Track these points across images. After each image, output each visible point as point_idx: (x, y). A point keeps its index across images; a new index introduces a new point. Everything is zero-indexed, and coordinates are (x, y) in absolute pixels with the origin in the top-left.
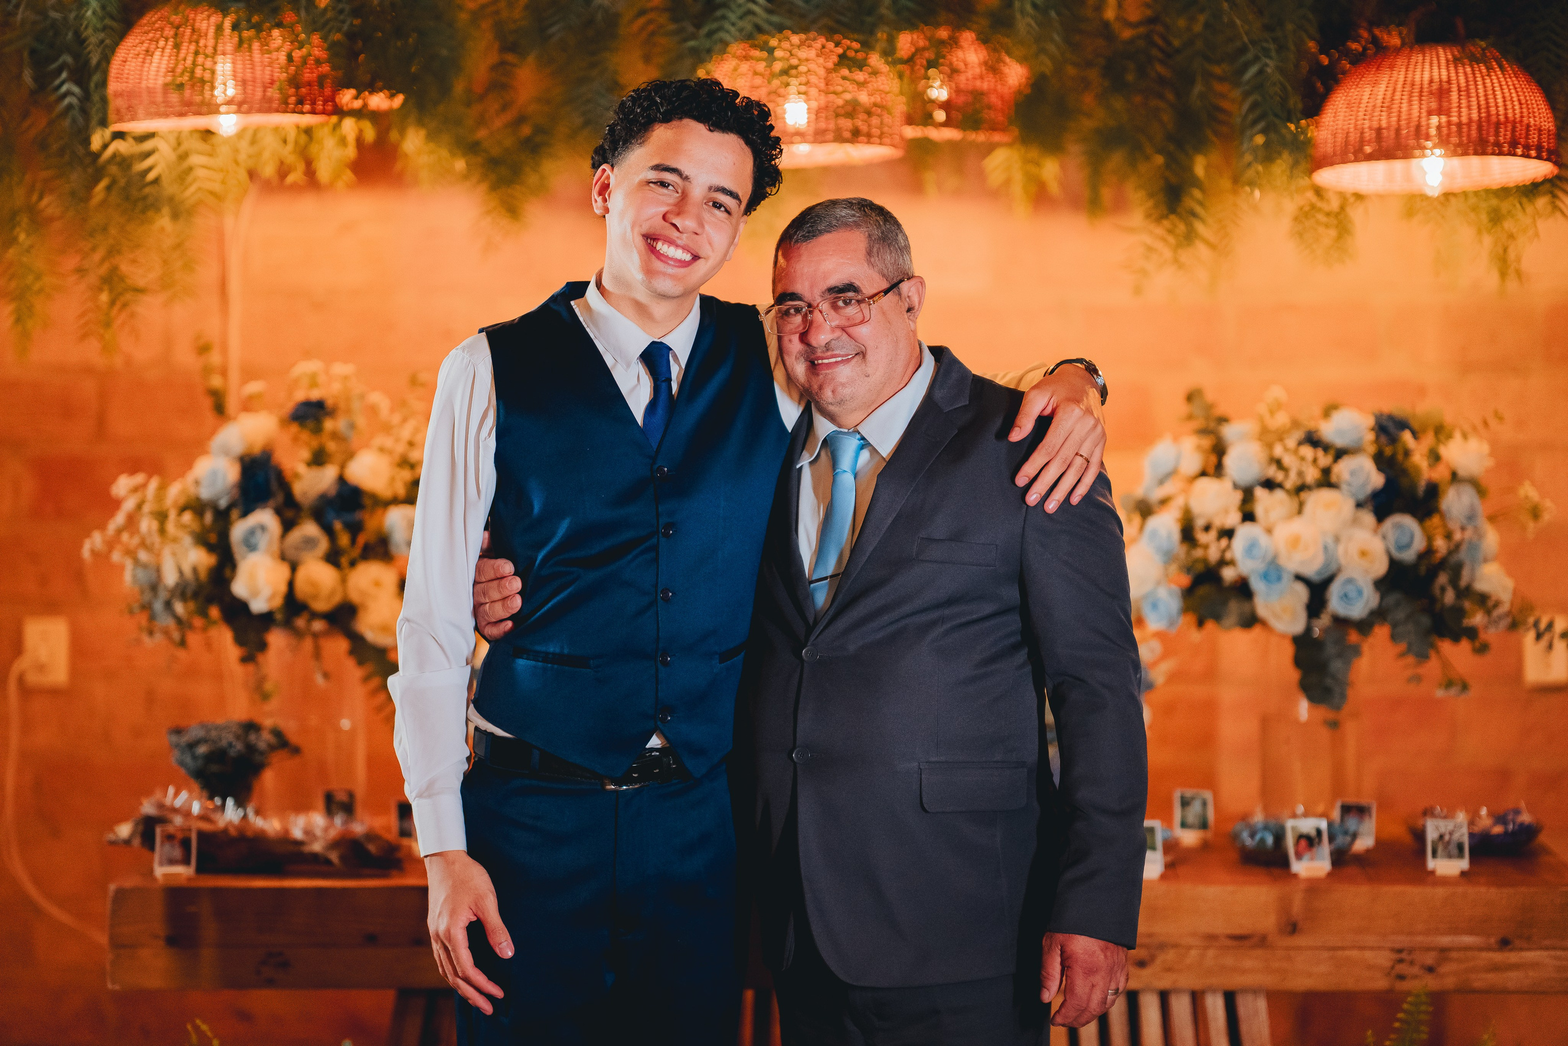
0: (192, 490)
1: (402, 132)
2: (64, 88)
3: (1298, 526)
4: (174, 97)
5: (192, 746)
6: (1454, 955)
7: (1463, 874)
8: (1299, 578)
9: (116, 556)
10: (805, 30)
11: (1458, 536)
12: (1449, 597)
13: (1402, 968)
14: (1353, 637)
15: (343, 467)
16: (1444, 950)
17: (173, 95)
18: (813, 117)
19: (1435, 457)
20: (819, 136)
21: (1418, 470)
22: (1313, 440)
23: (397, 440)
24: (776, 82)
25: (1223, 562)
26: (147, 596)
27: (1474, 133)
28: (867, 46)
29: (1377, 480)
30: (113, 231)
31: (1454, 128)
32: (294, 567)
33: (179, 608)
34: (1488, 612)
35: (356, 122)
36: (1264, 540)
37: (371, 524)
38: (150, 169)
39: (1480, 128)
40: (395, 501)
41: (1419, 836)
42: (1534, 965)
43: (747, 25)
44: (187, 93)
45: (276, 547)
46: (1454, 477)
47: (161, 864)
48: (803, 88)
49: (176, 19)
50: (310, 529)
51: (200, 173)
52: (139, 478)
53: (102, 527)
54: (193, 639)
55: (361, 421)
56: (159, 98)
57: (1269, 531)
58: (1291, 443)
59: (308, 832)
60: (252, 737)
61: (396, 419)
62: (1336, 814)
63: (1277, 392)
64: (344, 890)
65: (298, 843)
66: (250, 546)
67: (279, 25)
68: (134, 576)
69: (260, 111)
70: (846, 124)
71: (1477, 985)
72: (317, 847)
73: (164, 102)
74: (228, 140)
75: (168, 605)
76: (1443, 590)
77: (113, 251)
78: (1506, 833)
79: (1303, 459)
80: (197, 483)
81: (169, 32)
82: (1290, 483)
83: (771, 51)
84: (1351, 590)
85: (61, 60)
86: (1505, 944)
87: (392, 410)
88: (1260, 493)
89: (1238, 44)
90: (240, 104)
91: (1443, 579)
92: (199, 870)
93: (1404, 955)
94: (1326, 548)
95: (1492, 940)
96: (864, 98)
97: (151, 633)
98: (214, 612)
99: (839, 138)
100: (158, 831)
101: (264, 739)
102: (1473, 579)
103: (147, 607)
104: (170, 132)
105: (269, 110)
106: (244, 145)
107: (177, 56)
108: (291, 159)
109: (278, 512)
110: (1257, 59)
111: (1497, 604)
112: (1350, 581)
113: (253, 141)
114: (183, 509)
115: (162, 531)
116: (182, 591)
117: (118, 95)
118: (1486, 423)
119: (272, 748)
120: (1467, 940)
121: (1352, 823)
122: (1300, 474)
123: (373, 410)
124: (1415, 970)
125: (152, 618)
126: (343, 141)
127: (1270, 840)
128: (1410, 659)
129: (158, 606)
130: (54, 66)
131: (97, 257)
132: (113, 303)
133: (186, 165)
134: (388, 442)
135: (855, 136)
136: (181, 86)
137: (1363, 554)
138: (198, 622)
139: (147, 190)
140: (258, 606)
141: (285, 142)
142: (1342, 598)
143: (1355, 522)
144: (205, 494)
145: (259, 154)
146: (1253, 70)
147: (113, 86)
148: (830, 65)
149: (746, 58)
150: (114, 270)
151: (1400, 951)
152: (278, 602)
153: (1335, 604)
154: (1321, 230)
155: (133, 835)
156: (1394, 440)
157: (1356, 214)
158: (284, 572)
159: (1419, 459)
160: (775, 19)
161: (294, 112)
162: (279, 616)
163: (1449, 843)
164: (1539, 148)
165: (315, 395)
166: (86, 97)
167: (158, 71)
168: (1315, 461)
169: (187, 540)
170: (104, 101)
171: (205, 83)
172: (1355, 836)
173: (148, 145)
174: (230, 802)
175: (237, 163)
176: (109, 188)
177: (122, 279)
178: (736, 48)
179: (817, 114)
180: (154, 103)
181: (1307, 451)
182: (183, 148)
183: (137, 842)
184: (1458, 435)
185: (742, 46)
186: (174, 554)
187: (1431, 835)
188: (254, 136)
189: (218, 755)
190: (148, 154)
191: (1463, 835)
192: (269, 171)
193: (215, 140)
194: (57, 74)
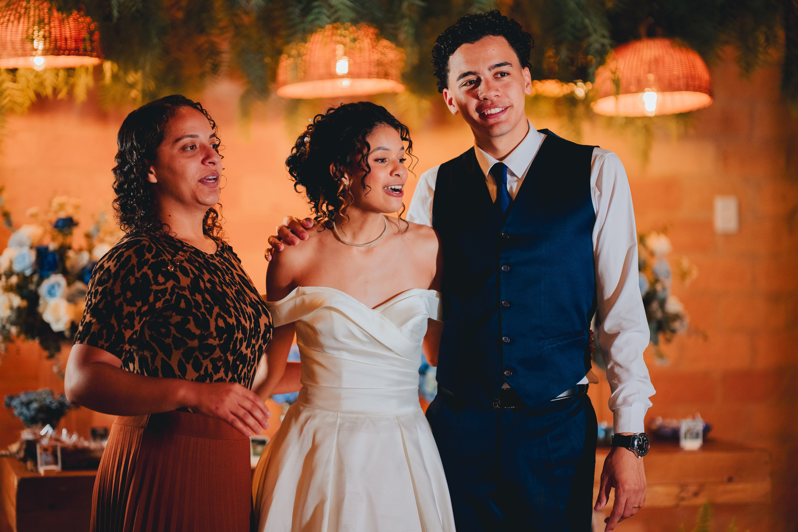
5: (27, 404)
6: (706, 487)
7: (701, 447)
13: (682, 495)
15: (90, 252)
16: (702, 485)
45: (65, 293)
47: (42, 465)
50: (79, 285)
66: (52, 294)
71: (719, 502)
76: (657, 310)
80: (10, 262)
86: (730, 480)
91: (655, 305)
92: (63, 467)
93: (684, 488)
95: (724, 478)
100: (37, 447)
109: (63, 276)
120: (710, 480)
124: (689, 495)
140: (57, 327)
141: (58, 75)
144: (17, 267)
145: (42, 83)
151: (682, 485)
152: (67, 326)
155: (19, 451)
163: (692, 431)
164: (706, 88)
169: (12, 293)
175: (29, 87)
183: (22, 454)
184: (654, 234)
187: (684, 429)
191: (700, 428)
192: (47, 92)
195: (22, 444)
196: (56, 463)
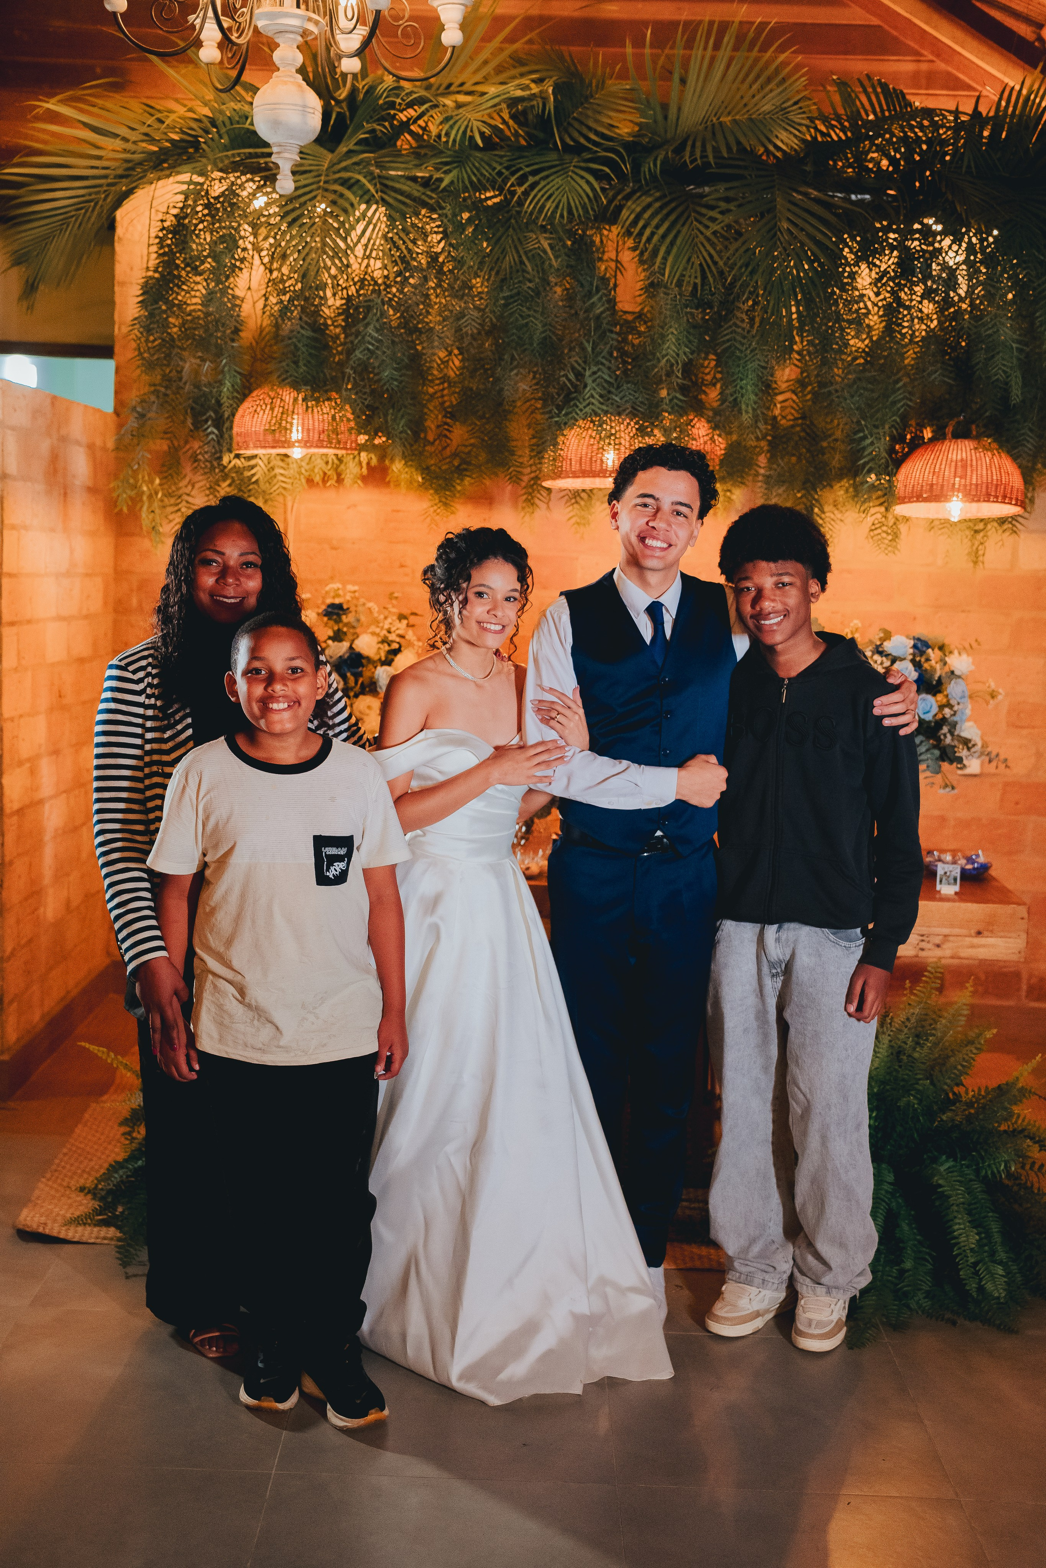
1: (392, 460)
2: (209, 430)
4: (270, 438)
6: (951, 938)
7: (956, 893)
10: (619, 414)
11: (956, 708)
12: (948, 740)
13: (923, 945)
15: (352, 642)
16: (945, 936)
17: (269, 436)
19: (943, 663)
21: (934, 670)
22: (880, 651)
23: (382, 628)
24: (603, 442)
27: (984, 490)
29: (915, 675)
31: (974, 486)
34: (969, 749)
35: (368, 453)
37: (367, 674)
38: (253, 475)
39: (987, 487)
40: (381, 662)
41: (932, 872)
42: (993, 946)
43: (587, 409)
44: (277, 435)
46: (953, 674)
49: (272, 394)
51: (279, 479)
55: (363, 617)
56: (261, 438)
67: (329, 399)
69: (317, 447)
71: (962, 955)
73: (264, 439)
74: (296, 461)
76: (945, 735)
78: (974, 868)
81: (268, 401)
83: (601, 425)
85: (208, 414)
86: (979, 933)
87: (379, 612)
89: (861, 434)
90: (306, 442)
91: (945, 729)
93: (925, 938)
95: (973, 932)
102: (962, 730)
104: (266, 456)
105: (322, 447)
106: (305, 464)
107: (272, 414)
108: (330, 471)
110: (872, 443)
111: (974, 743)
113: (310, 463)
117: (239, 434)
118: (972, 647)
120: (957, 931)
123: (370, 612)
124: (930, 946)
126: (360, 465)
130: (204, 418)
133: (273, 473)
134: (377, 630)
136: (273, 432)
139: (251, 487)
141: (327, 463)
145: (313, 470)
146: (870, 450)
147: (236, 430)
149: (586, 429)
151: (922, 935)
154: (884, 535)
156: (922, 653)
157: (903, 528)
159: (935, 663)
160: (605, 408)
161: (335, 448)
163: (950, 876)
164: (1017, 500)
165: (337, 601)
166: (221, 435)
167: (261, 422)
168: (882, 663)
170: (231, 438)
173: (253, 462)
175: (300, 473)
176: (230, 485)
180: (258, 439)
182: (271, 465)
184: (956, 652)
187: (940, 872)
188: (310, 458)
190: (253, 467)
191: (956, 872)
192: (317, 479)
193: (289, 460)
194: (206, 421)
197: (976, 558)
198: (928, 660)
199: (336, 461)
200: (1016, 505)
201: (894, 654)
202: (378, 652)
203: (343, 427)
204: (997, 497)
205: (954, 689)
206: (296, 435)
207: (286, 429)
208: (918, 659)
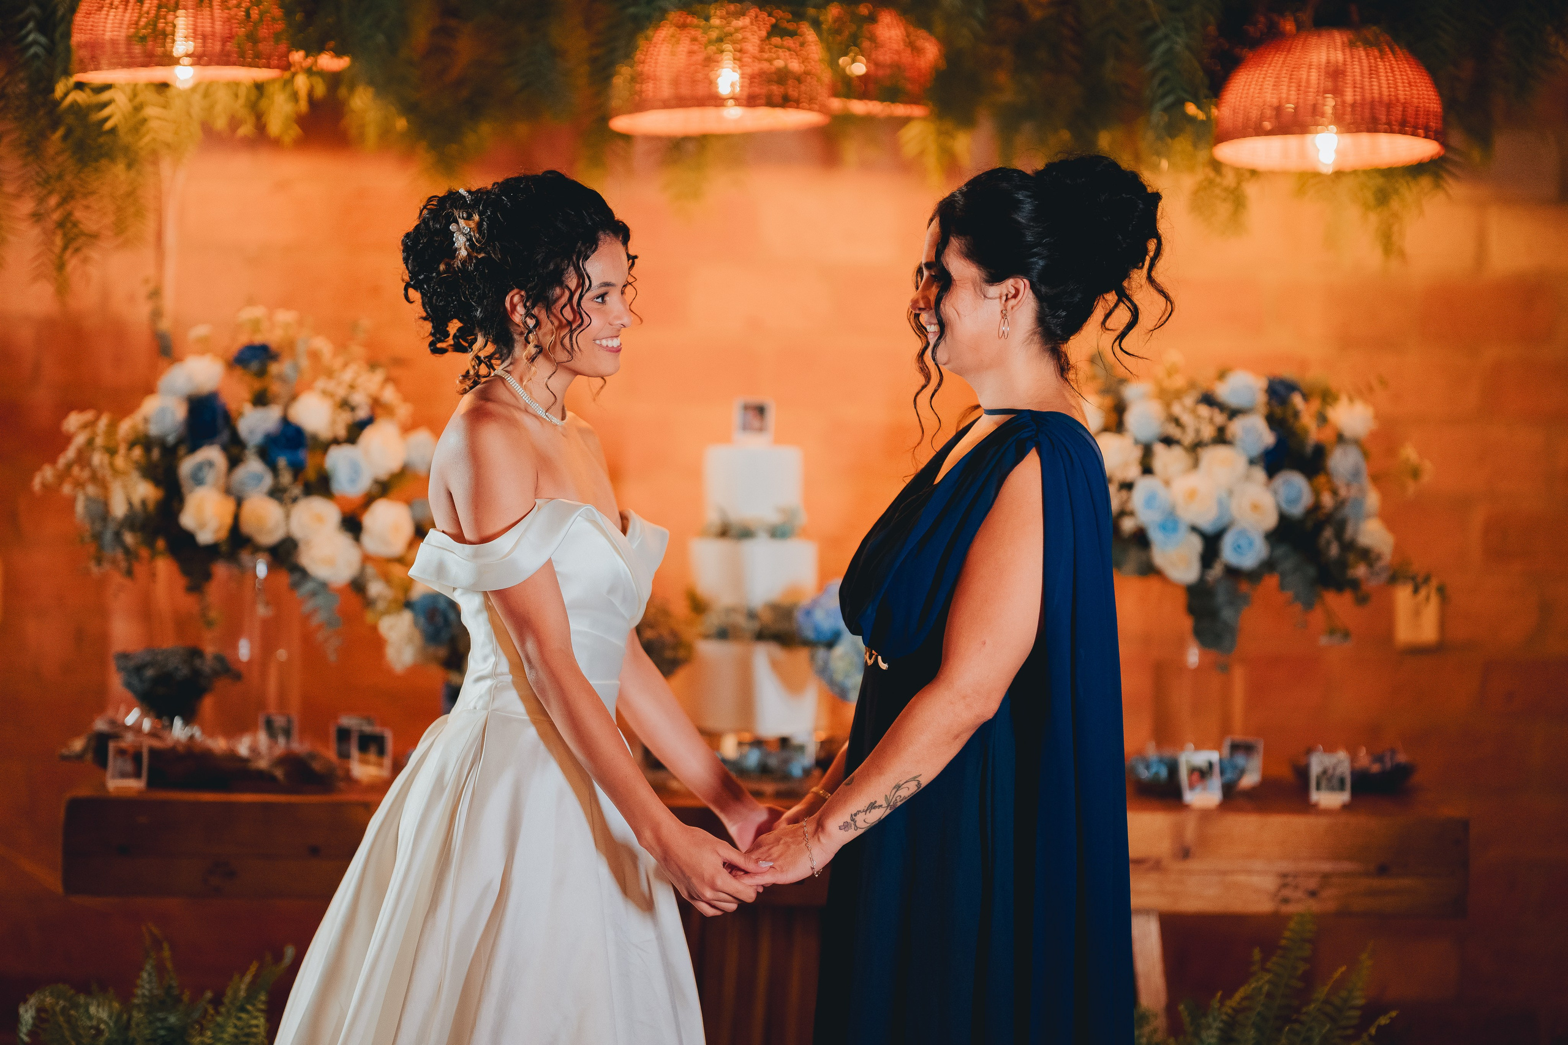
0: (141, 427)
1: (352, 88)
2: (31, 38)
3: (1195, 481)
4: (137, 49)
5: (139, 669)
6: (1335, 880)
7: (1345, 807)
8: (1194, 529)
9: (67, 489)
11: (1343, 492)
12: (1334, 550)
13: (1287, 892)
14: (1244, 587)
15: (286, 408)
16: (1326, 876)
17: (136, 47)
18: (747, 81)
19: (1322, 419)
20: (750, 101)
21: (1306, 431)
22: (1208, 400)
23: (339, 384)
24: (712, 48)
25: (1124, 513)
26: (98, 526)
27: (1367, 113)
28: (799, 16)
29: (1268, 438)
30: (68, 178)
31: (1349, 109)
32: (239, 502)
33: (129, 538)
34: (1370, 565)
35: (308, 78)
36: (1162, 492)
37: (313, 462)
38: (106, 119)
39: (1372, 107)
40: (336, 441)
41: (1303, 773)
42: (1407, 891)
44: (150, 44)
45: (222, 481)
46: (1340, 438)
47: (114, 777)
48: (738, 54)
50: (253, 466)
51: (153, 124)
52: (88, 416)
53: (53, 461)
54: (140, 569)
55: (305, 362)
56: (122, 49)
57: (1167, 483)
58: (1189, 400)
59: (254, 749)
60: (198, 662)
61: (338, 363)
62: (1226, 751)
63: (1174, 356)
64: (290, 805)
65: (244, 761)
66: (198, 480)
68: (86, 507)
69: (218, 64)
70: (776, 89)
71: (1357, 908)
72: (263, 764)
73: (127, 53)
74: (181, 94)
75: (118, 535)
76: (1328, 543)
77: (67, 198)
78: (1384, 771)
79: (1198, 417)
80: (146, 420)
82: (1188, 438)
83: (707, 19)
84: (1243, 542)
85: (27, 12)
86: (1383, 870)
87: (335, 354)
88: (1159, 449)
89: (1150, 22)
90: (200, 56)
91: (1328, 533)
92: (151, 784)
93: (1289, 880)
94: (1220, 503)
95: (1372, 867)
96: (795, 66)
97: (99, 561)
98: (161, 544)
99: (771, 103)
100: (112, 746)
101: (208, 664)
102: (1356, 532)
103: (97, 537)
104: (128, 84)
105: (229, 65)
106: (197, 98)
107: (141, 9)
108: (243, 112)
109: (225, 449)
110: (1166, 37)
111: (1379, 557)
112: (1243, 533)
113: (206, 95)
114: (132, 445)
115: (112, 465)
116: (131, 522)
117: (82, 45)
118: (1371, 389)
119: (216, 674)
120: (1347, 866)
121: (1240, 760)
122: (1198, 431)
123: (315, 356)
124: (1299, 894)
125: (100, 548)
126: (295, 97)
127: (1164, 773)
128: (1298, 607)
129: (108, 536)
130: (21, 17)
131: (53, 201)
132: (65, 248)
133: (141, 115)
134: (331, 385)
135: (786, 102)
136: (143, 39)
137: (1255, 507)
138: (144, 553)
139: (101, 140)
140: (205, 537)
141: (236, 96)
142: (1235, 549)
143: (1248, 478)
144: (154, 430)
145: (211, 108)
146: (1163, 47)
147: (77, 38)
148: (764, 33)
149: (683, 26)
150: (70, 214)
151: (1284, 876)
152: (223, 534)
153: (1228, 553)
154: (1218, 204)
155: (85, 751)
156: (1284, 402)
157: (1251, 190)
158: (229, 506)
159: (1307, 419)
161: (250, 65)
162: (224, 548)
163: (1332, 776)
164: (1427, 128)
165: (259, 339)
166: (50, 50)
167: (121, 23)
168: (1211, 420)
169: (135, 475)
170: (68, 50)
171: (164, 36)
172: (1242, 772)
173: (105, 96)
174: (178, 722)
175: (189, 114)
176: (65, 137)
177: (75, 224)
178: (674, 16)
179: (752, 79)
180: (116, 53)
181: (1204, 411)
182: (139, 99)
183: (89, 756)
184: (1344, 399)
185: (678, 13)
186: (125, 487)
187: (1315, 769)
188: (206, 90)
189: (165, 678)
190: (105, 105)
191: (1345, 770)
192: (221, 123)
193: (170, 93)
194: (23, 24)
195: (89, 740)
196: (137, 775)
197: (1388, 242)
198: (1296, 414)
199: (254, 92)
200: (1426, 137)
201: (1233, 401)
202: (333, 422)
203: (263, 32)
204: (1389, 123)
205: (1342, 461)
206: (182, 46)
207: (165, 35)
208: (1278, 411)
